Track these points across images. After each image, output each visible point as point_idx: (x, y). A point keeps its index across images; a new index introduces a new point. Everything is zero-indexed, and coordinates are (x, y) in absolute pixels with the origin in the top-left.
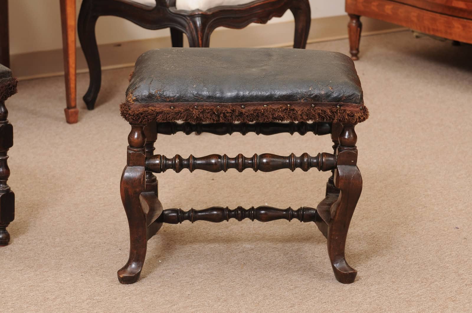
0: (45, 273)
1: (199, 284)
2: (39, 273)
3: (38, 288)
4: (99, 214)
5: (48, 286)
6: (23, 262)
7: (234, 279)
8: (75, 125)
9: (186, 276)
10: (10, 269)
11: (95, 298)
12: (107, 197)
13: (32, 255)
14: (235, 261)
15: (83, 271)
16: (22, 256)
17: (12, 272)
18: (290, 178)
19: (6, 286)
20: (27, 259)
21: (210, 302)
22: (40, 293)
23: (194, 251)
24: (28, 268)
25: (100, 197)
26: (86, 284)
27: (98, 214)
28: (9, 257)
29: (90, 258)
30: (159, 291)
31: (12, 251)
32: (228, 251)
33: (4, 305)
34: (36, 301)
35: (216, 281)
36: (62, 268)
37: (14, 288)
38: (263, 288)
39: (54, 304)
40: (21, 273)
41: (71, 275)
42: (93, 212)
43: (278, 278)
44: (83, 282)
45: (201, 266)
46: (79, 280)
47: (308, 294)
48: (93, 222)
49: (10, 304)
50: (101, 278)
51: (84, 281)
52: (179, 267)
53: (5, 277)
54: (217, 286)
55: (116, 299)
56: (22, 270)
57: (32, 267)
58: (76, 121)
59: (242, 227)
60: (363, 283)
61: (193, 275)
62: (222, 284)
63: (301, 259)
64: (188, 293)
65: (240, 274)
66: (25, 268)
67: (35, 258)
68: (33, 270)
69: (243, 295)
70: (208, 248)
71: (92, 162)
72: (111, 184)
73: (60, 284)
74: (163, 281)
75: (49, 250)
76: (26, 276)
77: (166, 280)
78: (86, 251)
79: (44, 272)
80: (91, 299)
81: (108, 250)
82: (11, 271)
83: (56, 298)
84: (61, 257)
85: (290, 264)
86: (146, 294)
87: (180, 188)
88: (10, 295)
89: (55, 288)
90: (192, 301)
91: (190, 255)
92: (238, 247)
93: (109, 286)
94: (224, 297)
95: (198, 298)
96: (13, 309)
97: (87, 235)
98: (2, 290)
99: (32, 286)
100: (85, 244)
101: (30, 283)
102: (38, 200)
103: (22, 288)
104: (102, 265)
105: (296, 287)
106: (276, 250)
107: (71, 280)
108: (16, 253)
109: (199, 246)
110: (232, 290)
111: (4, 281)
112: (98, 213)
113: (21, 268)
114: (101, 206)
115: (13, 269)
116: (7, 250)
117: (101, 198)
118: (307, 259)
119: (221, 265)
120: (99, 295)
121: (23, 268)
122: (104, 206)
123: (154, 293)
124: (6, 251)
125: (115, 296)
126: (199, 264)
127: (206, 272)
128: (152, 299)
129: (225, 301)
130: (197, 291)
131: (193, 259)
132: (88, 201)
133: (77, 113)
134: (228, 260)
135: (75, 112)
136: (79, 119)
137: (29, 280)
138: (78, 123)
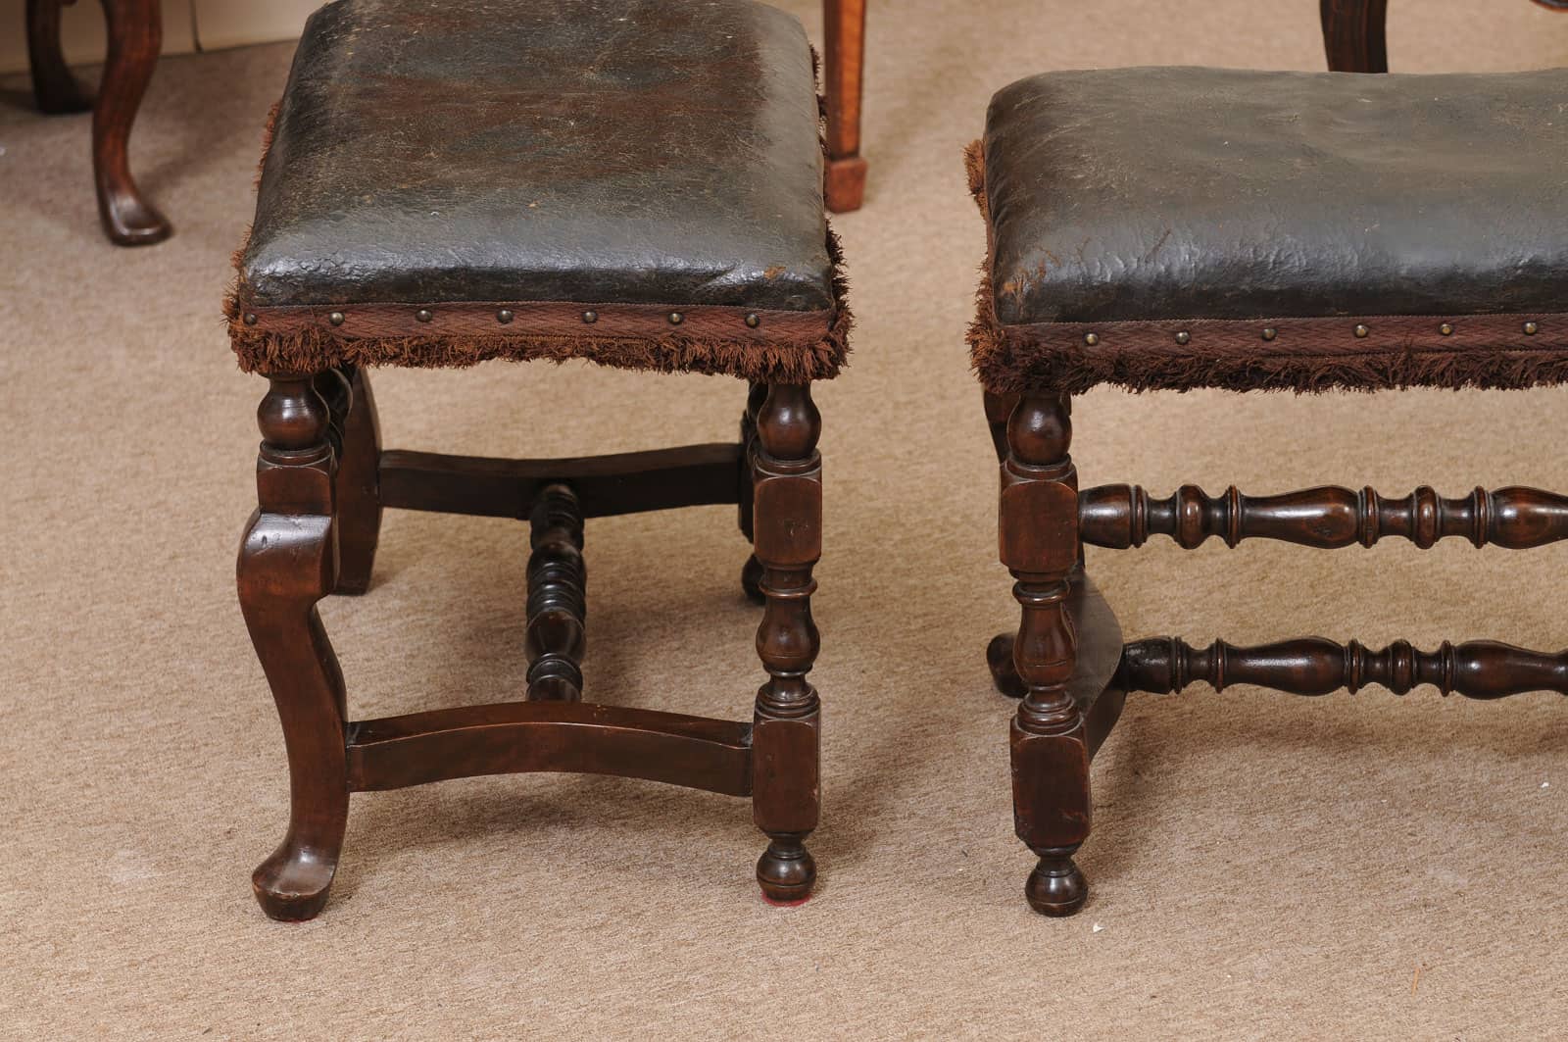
0: (683, 949)
2: (661, 950)
6: (606, 888)
8: (851, 218)
9: (1200, 1013)
10: (558, 920)
12: (939, 584)
13: (642, 856)
14: (1391, 948)
15: (821, 952)
17: (564, 933)
19: (537, 1001)
23: (1238, 882)
24: (625, 918)
25: (912, 582)
26: (827, 1020)
27: (898, 665)
29: (851, 889)
32: (1369, 896)
36: (747, 931)
40: (597, 943)
44: (815, 1008)
45: (1261, 963)
46: (804, 999)
48: (877, 708)
50: (883, 995)
52: (1178, 965)
53: (538, 960)
56: (601, 927)
57: (639, 915)
59: (1428, 777)
61: (1227, 1009)
65: (1404, 1018)
66: (616, 919)
70: (1294, 875)
71: (897, 405)
72: (957, 519)
73: (732, 1009)
76: (611, 957)
77: (1125, 1024)
79: (680, 945)
81: (922, 851)
82: (560, 930)
87: (1210, 560)
89: (713, 1031)
91: (1223, 902)
92: (1407, 879)
98: (521, 1022)
99: (629, 1010)
101: (624, 998)
102: (689, 581)
103: (595, 1018)
104: (891, 925)
106: (1551, 906)
107: (773, 993)
109: (1261, 863)
111: (533, 975)
112: (898, 660)
113: (600, 918)
114: (913, 626)
115: (567, 921)
117: (915, 587)
119: (1335, 965)
121: (603, 915)
122: (924, 629)
126: (1255, 955)
127: (1278, 995)
131: (1231, 925)
132: (869, 597)
133: (859, 175)
134: (1365, 941)
135: (852, 171)
136: (867, 192)
137: (623, 980)
138: (865, 212)
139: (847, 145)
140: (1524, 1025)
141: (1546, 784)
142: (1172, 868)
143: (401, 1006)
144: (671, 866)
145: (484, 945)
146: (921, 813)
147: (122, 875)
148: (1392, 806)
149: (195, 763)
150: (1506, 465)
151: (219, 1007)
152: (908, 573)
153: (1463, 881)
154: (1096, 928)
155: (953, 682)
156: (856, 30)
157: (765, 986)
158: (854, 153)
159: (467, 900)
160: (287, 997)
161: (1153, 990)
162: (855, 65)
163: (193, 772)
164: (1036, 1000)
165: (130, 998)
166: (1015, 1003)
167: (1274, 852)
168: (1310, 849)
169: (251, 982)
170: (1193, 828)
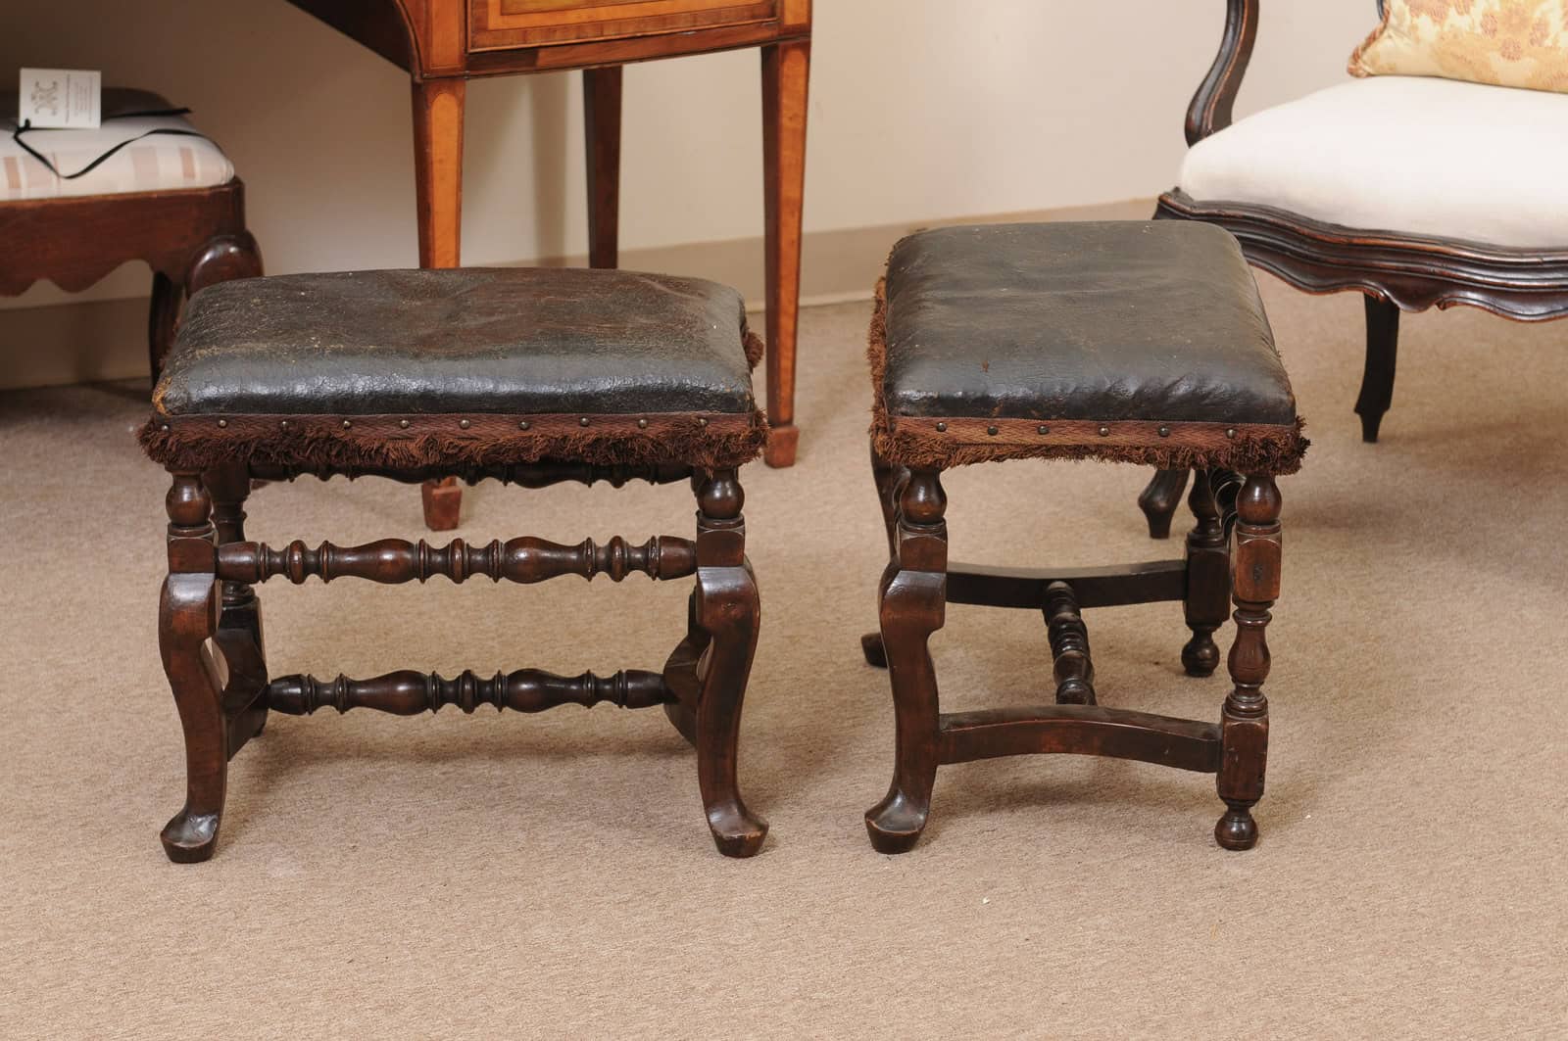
0: (689, 914)
1: (1094, 973)
2: (673, 914)
3: (667, 958)
4: (838, 750)
5: (693, 953)
6: (631, 879)
7: (1189, 966)
8: (786, 472)
9: (1061, 949)
10: (597, 898)
11: (814, 996)
12: (863, 699)
13: (655, 861)
14: (1198, 911)
15: (788, 916)
16: (629, 860)
17: (601, 906)
18: (1371, 669)
20: (642, 872)
21: (1120, 1027)
22: (673, 972)
23: (1087, 874)
24: (646, 896)
25: (843, 698)
26: (794, 954)
27: (836, 748)
28: (597, 861)
30: (984, 988)
31: (603, 845)
32: (1181, 882)
33: (578, 998)
34: (662, 995)
35: (1139, 969)
36: (734, 903)
37: (605, 953)
38: (1265, 996)
39: (709, 1005)
40: (626, 911)
41: (757, 924)
42: (824, 742)
43: (1308, 969)
44: (785, 948)
45: (1104, 921)
46: (777, 942)
47: (1386, 1024)
49: (593, 998)
50: (834, 939)
51: (791, 945)
52: (1044, 922)
53: (585, 921)
54: (1143, 981)
55: (869, 1002)
56: (628, 901)
57: (655, 895)
58: (789, 462)
60: (1542, 1002)
61: (1080, 946)
62: (1155, 978)
63: (1377, 919)
64: (1063, 997)
65: (1206, 951)
66: (638, 898)
67: (664, 868)
68: (657, 904)
69: (1208, 1014)
70: (1127, 870)
71: (827, 589)
73: (726, 947)
74: (997, 960)
75: (701, 848)
76: (637, 919)
77: (1008, 955)
78: (798, 858)
79: (686, 912)
80: (804, 999)
82: (599, 904)
83: (713, 989)
84: (733, 872)
85: (1345, 931)
86: (951, 994)
88: (595, 971)
89: (713, 960)
90: (1072, 1021)
91: (1076, 886)
92: (1208, 872)
93: (854, 963)
94: (1157, 1017)
95: (1086, 1016)
96: (601, 1012)
97: (804, 811)
99: (652, 949)
100: (796, 839)
101: (649, 943)
103: (628, 954)
104: (838, 900)
105: (1355, 1001)
106: (1311, 887)
107: (754, 939)
108: (614, 851)
109: (1103, 863)
110: (1182, 998)
111: (582, 929)
113: (627, 897)
114: (846, 724)
115: (605, 898)
116: (591, 841)
117: (846, 701)
118: (1394, 918)
119: (1157, 921)
120: (825, 987)
121: (629, 895)
123: (971, 992)
124: (587, 845)
125: (868, 992)
126: (1099, 916)
127: (1116, 939)
128: (965, 1009)
129: (1160, 1027)
130: (1087, 993)
131: (1082, 899)
132: (812, 707)
133: (792, 439)
134: (1178, 908)
135: (788, 435)
136: (798, 454)
137: (646, 932)
138: (797, 467)
139: (784, 416)
140: (1291, 955)
141: (1309, 816)
142: (1039, 866)
143: (488, 947)
144: (677, 867)
145: (545, 912)
146: (856, 835)
147: (279, 873)
148: (1198, 829)
149: (324, 807)
150: (1282, 626)
151: (357, 948)
152: (840, 693)
153: (1249, 873)
154: (985, 901)
155: (876, 758)
156: (791, 328)
157: (749, 935)
158: (790, 422)
159: (530, 887)
160: (405, 942)
161: (1027, 937)
162: (790, 354)
163: (322, 813)
164: (943, 942)
165: (293, 942)
166: (929, 944)
167: (1112, 857)
168: (1138, 855)
169: (380, 934)
170: (1054, 843)
